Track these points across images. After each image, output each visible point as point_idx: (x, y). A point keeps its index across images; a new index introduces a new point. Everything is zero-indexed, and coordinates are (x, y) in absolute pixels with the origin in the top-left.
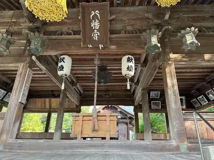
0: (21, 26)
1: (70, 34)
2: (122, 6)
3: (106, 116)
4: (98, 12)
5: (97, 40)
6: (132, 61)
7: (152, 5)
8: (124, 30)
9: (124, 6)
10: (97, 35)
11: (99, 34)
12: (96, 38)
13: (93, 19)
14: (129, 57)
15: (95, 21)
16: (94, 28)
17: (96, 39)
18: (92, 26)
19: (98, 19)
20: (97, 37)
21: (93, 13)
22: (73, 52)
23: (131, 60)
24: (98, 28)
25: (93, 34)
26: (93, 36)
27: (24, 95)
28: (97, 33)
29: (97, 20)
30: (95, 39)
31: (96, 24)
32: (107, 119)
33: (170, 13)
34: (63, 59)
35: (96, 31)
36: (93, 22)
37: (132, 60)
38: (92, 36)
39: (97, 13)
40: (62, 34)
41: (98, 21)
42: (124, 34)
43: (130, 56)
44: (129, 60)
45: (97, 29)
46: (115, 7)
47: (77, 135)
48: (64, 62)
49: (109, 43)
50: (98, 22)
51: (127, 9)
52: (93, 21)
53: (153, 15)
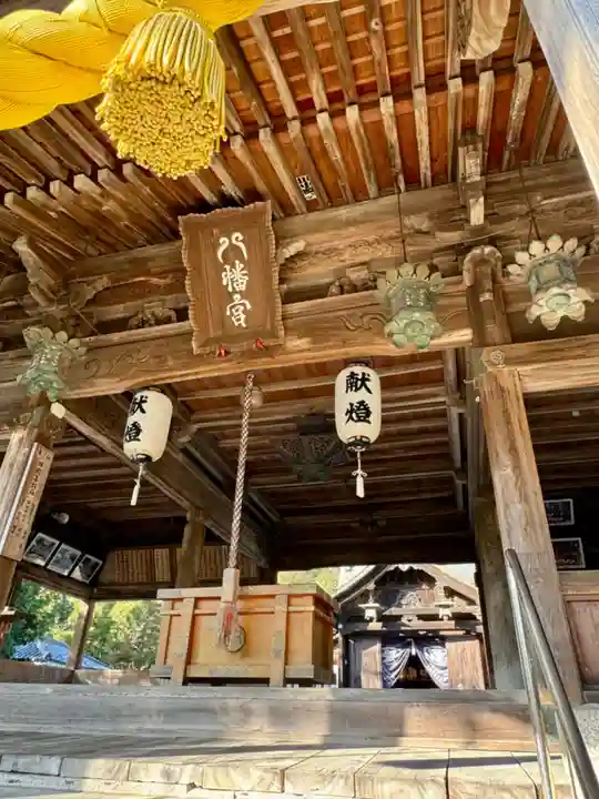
0: (27, 316)
1: (168, 320)
2: (325, 207)
3: (273, 596)
4: (241, 238)
5: (244, 325)
6: (363, 384)
7: (426, 187)
8: (337, 284)
9: (332, 206)
10: (242, 308)
11: (249, 307)
12: (239, 320)
13: (226, 262)
14: (352, 373)
15: (233, 266)
16: (230, 289)
17: (242, 322)
18: (225, 283)
19: (242, 260)
20: (243, 317)
21: (224, 242)
22: (187, 375)
23: (359, 383)
24: (243, 288)
25: (231, 308)
26: (232, 314)
27: (16, 531)
28: (243, 305)
29: (237, 262)
30: (236, 324)
31: (236, 278)
32: (278, 608)
33: (482, 199)
34: (142, 401)
35: (237, 296)
36: (225, 270)
37: (364, 379)
38: (228, 313)
39: (237, 238)
40: (143, 324)
41: (242, 266)
42: (336, 295)
43: (359, 370)
44: (355, 383)
45: (240, 292)
46: (302, 214)
47: (171, 668)
48: (143, 411)
49: (283, 332)
50: (242, 270)
51: (343, 212)
52: (228, 267)
53: (431, 218)
